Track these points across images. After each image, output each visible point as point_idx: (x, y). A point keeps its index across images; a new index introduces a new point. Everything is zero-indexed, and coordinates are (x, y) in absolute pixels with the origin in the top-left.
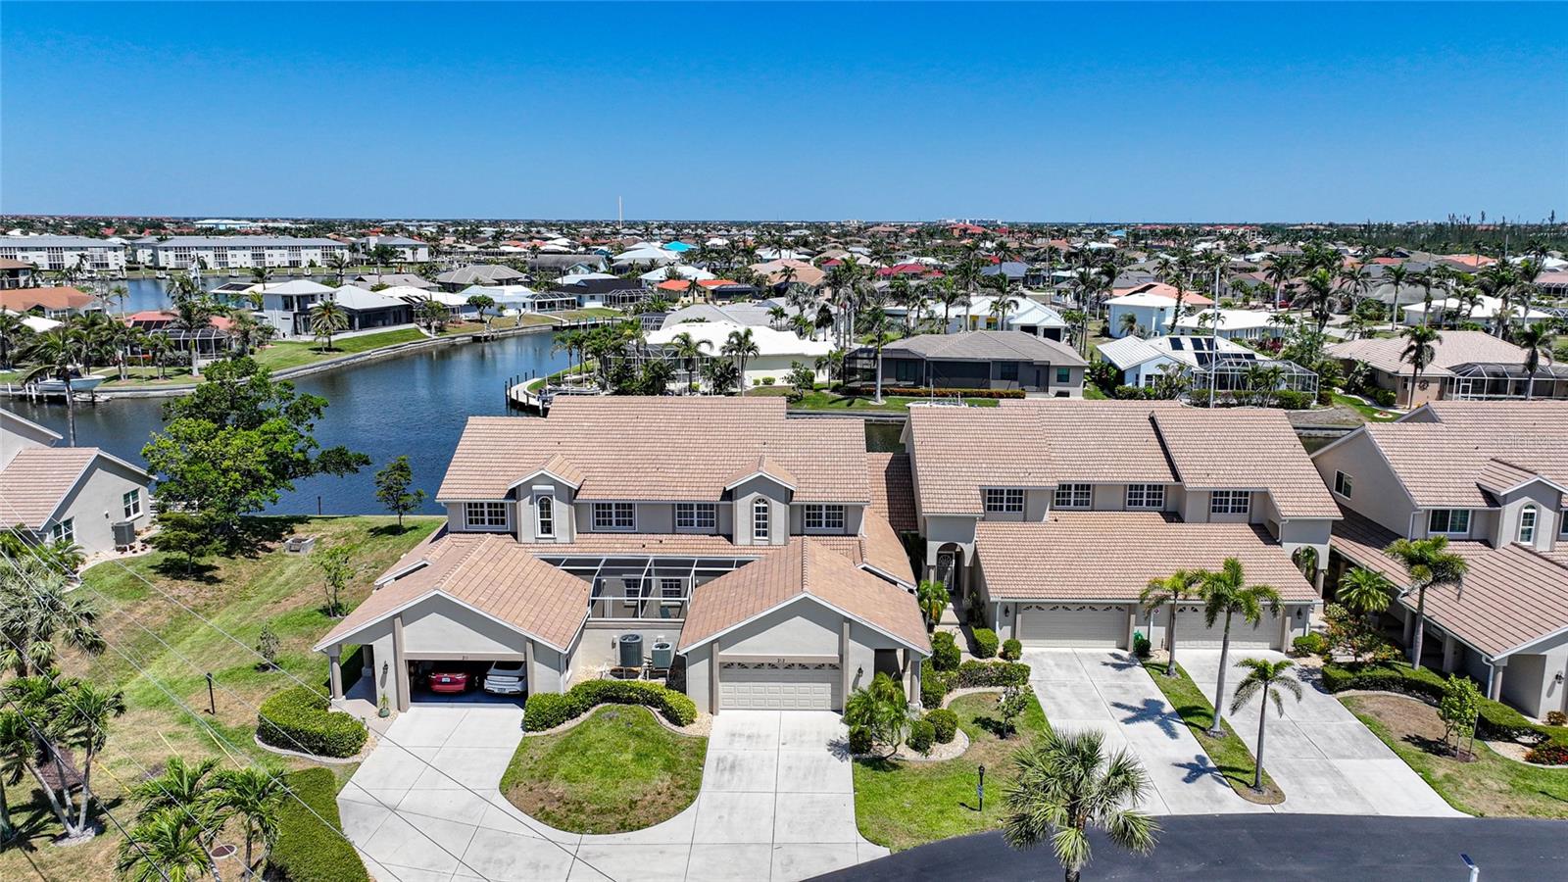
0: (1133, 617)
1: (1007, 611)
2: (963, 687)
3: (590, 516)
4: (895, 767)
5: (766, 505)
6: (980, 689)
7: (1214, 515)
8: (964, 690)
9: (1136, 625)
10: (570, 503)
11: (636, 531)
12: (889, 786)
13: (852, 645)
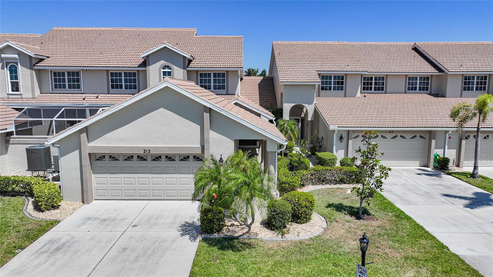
0: (433, 142)
1: (341, 138)
2: (313, 184)
3: (49, 81)
4: (250, 246)
5: (170, 70)
6: (328, 186)
7: (465, 93)
8: (314, 186)
9: (436, 148)
10: (31, 68)
11: (82, 91)
12: (235, 269)
13: (213, 136)
